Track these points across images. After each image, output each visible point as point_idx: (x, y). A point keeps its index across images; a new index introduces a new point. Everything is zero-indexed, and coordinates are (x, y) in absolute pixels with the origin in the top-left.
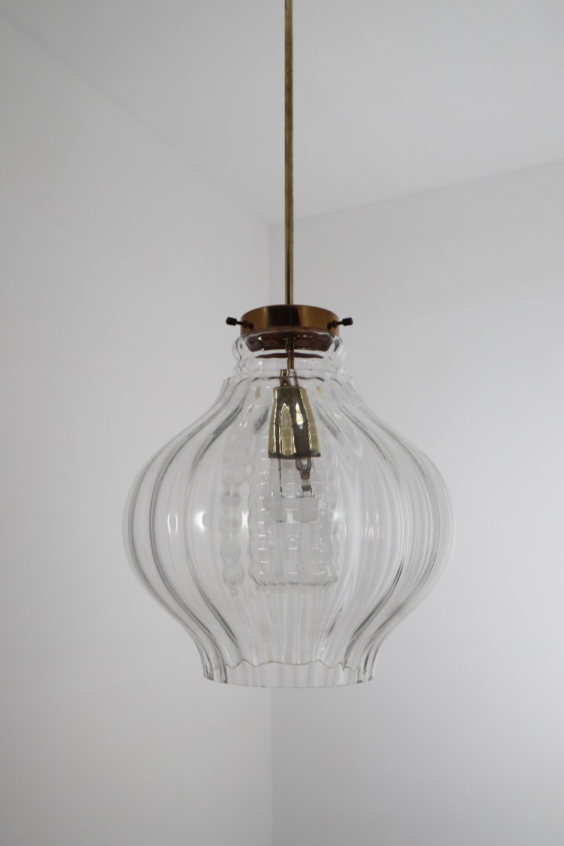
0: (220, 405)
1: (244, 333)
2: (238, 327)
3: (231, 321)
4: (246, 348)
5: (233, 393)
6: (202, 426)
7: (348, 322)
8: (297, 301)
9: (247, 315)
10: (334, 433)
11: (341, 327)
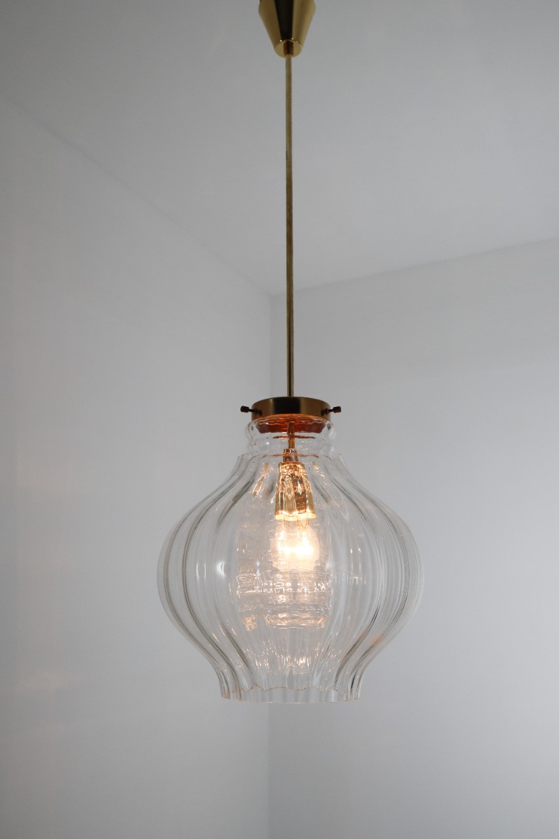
0: (236, 477)
1: (254, 418)
2: (250, 414)
3: (244, 409)
4: (256, 430)
5: (247, 467)
6: (223, 493)
7: (337, 410)
8: (296, 394)
9: (256, 405)
10: (326, 499)
11: (332, 414)
